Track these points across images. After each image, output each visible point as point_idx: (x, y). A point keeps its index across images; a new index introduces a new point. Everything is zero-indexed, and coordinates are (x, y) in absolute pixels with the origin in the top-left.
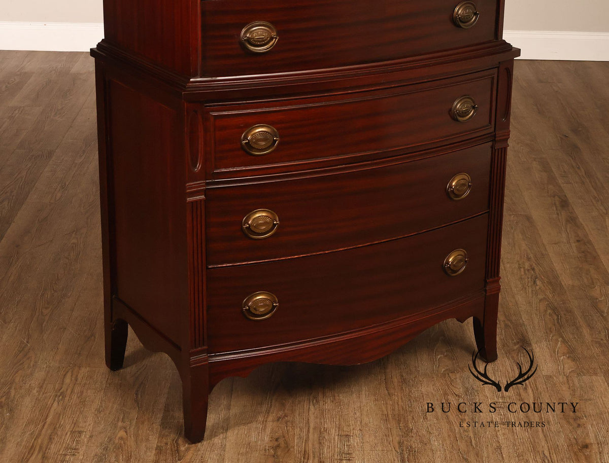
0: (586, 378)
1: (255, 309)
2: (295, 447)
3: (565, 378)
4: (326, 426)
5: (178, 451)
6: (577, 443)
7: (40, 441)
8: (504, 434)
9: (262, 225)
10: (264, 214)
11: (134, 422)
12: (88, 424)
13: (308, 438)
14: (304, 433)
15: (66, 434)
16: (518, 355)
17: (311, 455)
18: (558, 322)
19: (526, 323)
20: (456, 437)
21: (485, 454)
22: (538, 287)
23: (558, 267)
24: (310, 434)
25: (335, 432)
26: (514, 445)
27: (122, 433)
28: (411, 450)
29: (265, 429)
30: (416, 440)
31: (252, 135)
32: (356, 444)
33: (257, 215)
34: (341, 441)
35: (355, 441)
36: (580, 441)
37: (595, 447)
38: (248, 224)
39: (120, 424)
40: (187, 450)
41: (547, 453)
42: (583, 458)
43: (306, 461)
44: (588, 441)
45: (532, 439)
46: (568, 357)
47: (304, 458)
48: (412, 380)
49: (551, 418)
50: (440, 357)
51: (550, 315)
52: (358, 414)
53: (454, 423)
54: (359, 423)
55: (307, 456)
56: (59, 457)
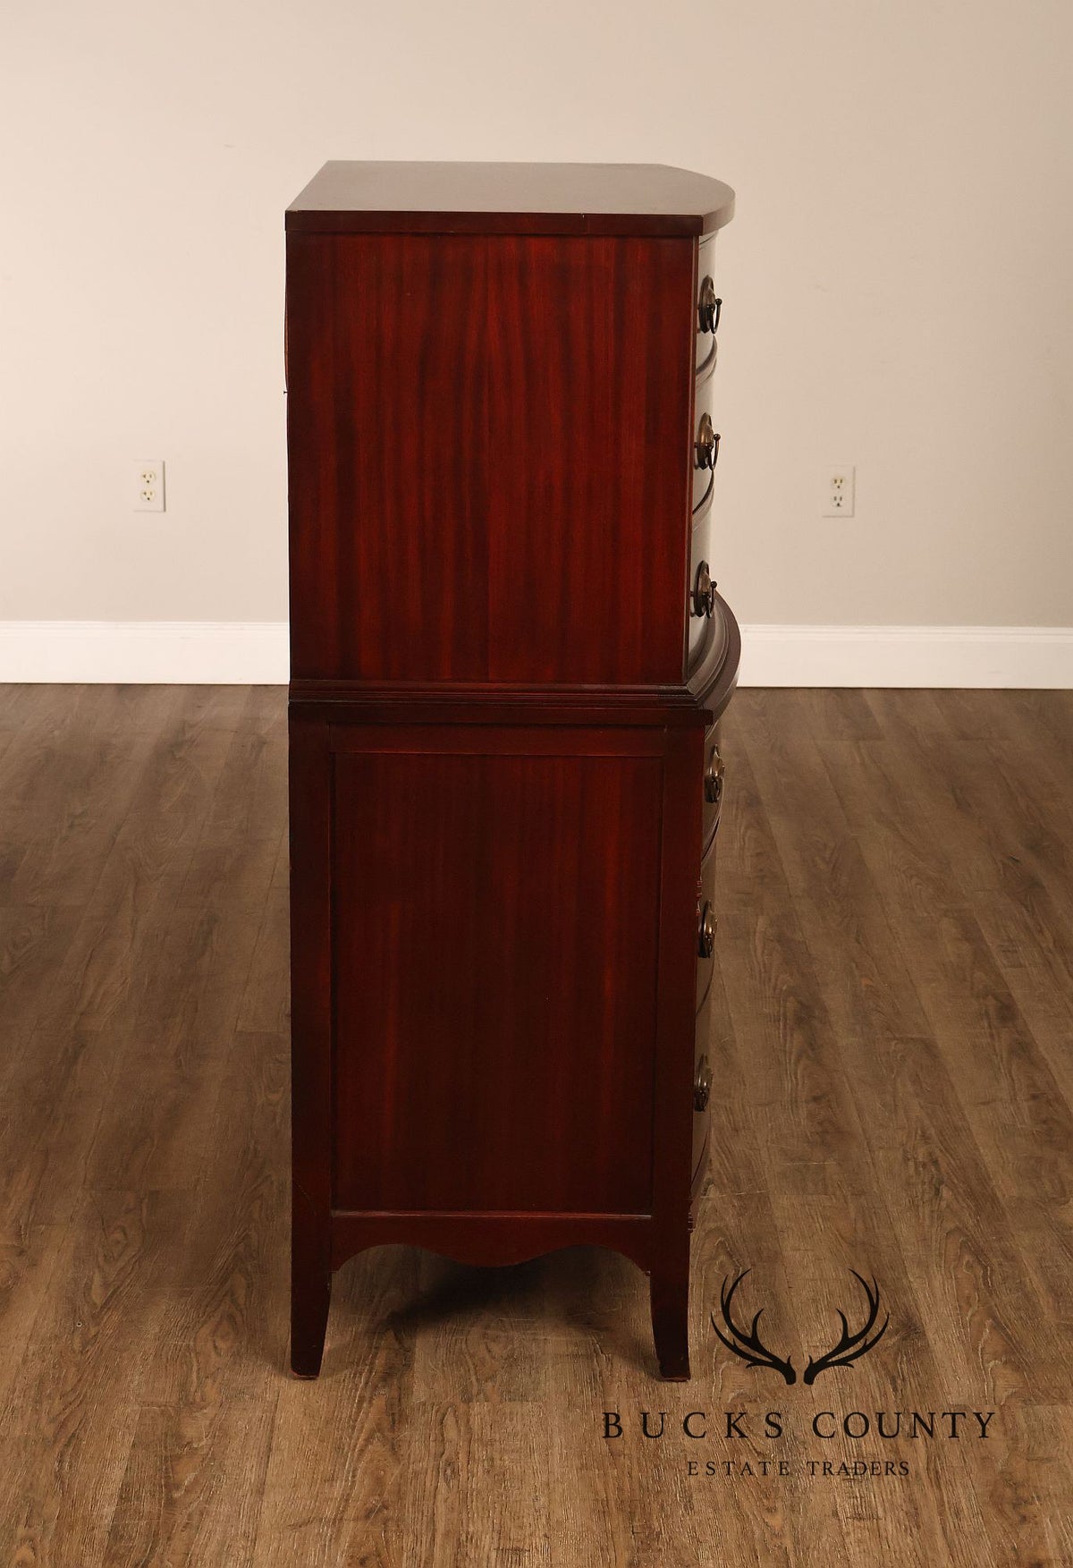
0: (1043, 1410)
4: (471, 1529)
6: (1019, 1561)
8: (859, 1541)
11: (53, 1525)
13: (432, 1555)
14: (424, 1545)
16: (895, 1359)
18: (986, 1283)
19: (915, 1285)
20: (755, 1551)
22: (944, 1204)
24: (437, 1550)
25: (491, 1544)
29: (337, 1538)
30: (668, 1558)
34: (502, 1562)
44: (1042, 1555)
45: (920, 1555)
46: (1006, 1363)
49: (963, 1501)
50: (727, 1367)
51: (969, 1266)
52: (543, 1500)
53: (751, 1517)
54: (544, 1520)
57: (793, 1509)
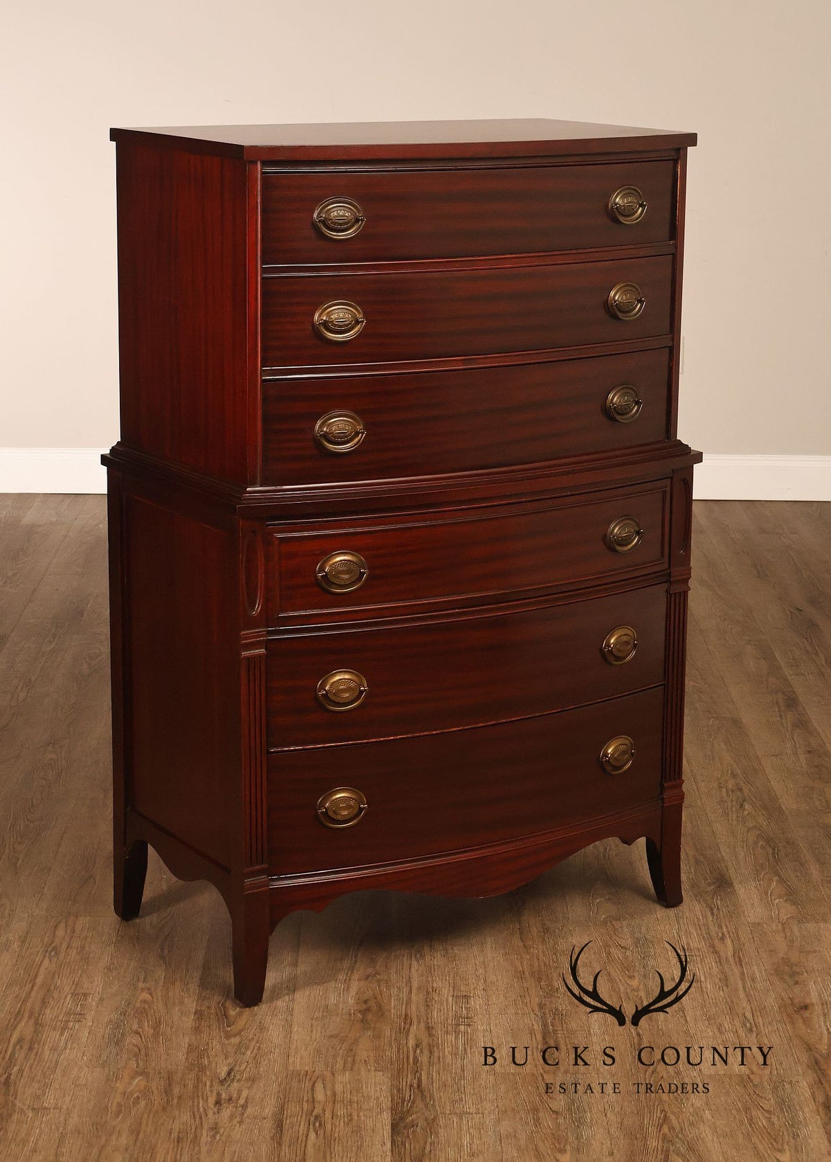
0: (811, 926)
1: (334, 812)
2: (392, 1011)
3: (780, 925)
5: (226, 1016)
6: (792, 1004)
7: (29, 1005)
9: (344, 691)
10: (347, 677)
11: (161, 983)
12: (96, 984)
13: (410, 999)
14: (405, 994)
15: (66, 997)
16: (713, 898)
17: (415, 1020)
18: (774, 857)
19: (726, 858)
20: (621, 998)
22: (746, 813)
23: (777, 786)
24: (413, 995)
25: (448, 993)
26: (703, 1006)
27: (145, 996)
28: (556, 1012)
29: (348, 988)
30: (564, 1001)
31: (331, 566)
32: (478, 1007)
33: (337, 678)
34: (456, 1002)
35: (477, 1003)
36: (796, 1001)
37: (818, 1008)
38: (325, 690)
39: (141, 985)
40: (240, 1014)
41: (749, 1016)
42: (800, 1021)
43: (407, 1026)
44: (808, 1001)
45: (728, 1000)
46: (786, 900)
47: (405, 1023)
48: (559, 930)
49: (756, 972)
50: (599, 901)
51: (762, 847)
52: (481, 971)
53: (618, 980)
54: (482, 981)
55: (409, 1021)
56: (59, 1024)
57: (645, 976)
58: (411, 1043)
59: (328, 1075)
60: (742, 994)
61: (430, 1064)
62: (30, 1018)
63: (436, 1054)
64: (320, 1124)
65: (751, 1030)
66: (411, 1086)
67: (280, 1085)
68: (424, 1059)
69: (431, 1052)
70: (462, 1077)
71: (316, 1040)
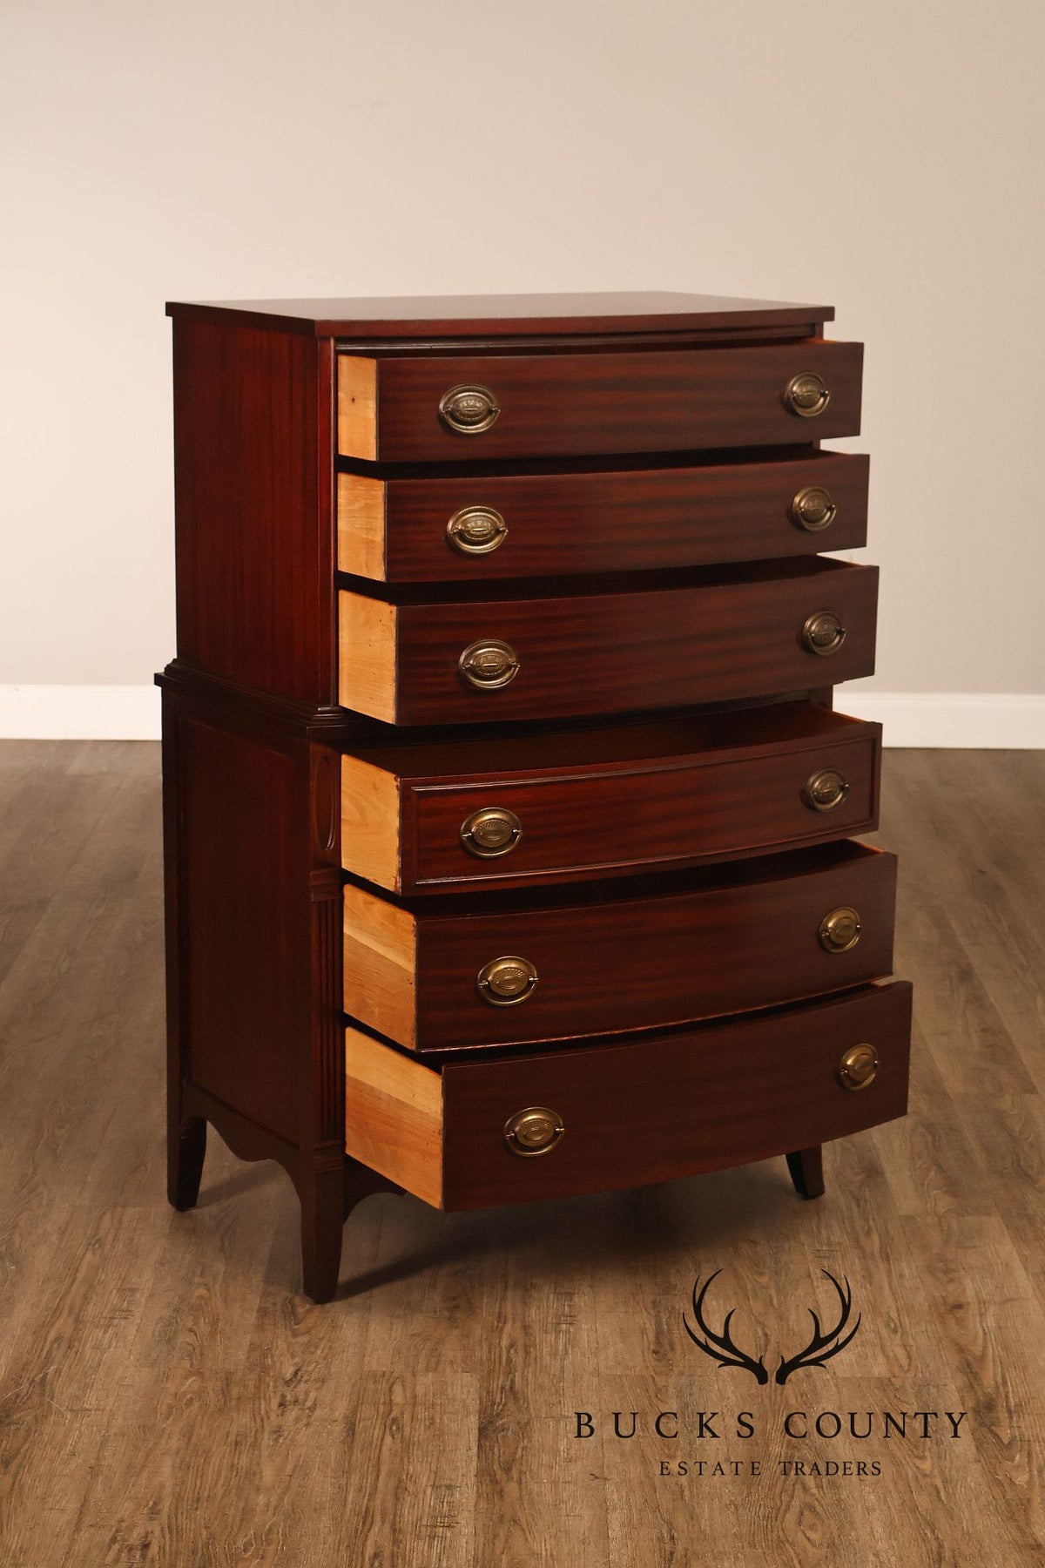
0: (971, 1219)
2: (484, 1308)
3: (936, 1219)
5: (294, 1313)
6: (945, 1302)
7: (68, 1301)
11: (221, 1277)
12: (145, 1279)
13: (506, 1296)
14: (499, 1290)
15: (111, 1292)
16: (860, 1189)
17: (510, 1316)
18: (934, 1145)
21: (793, 1317)
24: (509, 1292)
27: (202, 1291)
29: (435, 1284)
32: (582, 1303)
34: (558, 1300)
35: (581, 1299)
37: (974, 1308)
39: (197, 1279)
40: (308, 1312)
41: (894, 1315)
42: (953, 1321)
43: (501, 1325)
44: (962, 1300)
46: (945, 1192)
47: (498, 1322)
49: (906, 1270)
51: (921, 1135)
52: (587, 1266)
54: (589, 1277)
55: (503, 1319)
56: (102, 1321)
57: (777, 1273)
58: (505, 1342)
59: (408, 1375)
60: (887, 1292)
61: (526, 1365)
62: (70, 1314)
63: (533, 1354)
64: (398, 1428)
65: (895, 1331)
66: (503, 1388)
67: (353, 1387)
68: (518, 1360)
69: (527, 1352)
70: (561, 1379)
71: (395, 1339)
